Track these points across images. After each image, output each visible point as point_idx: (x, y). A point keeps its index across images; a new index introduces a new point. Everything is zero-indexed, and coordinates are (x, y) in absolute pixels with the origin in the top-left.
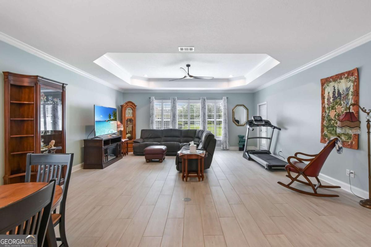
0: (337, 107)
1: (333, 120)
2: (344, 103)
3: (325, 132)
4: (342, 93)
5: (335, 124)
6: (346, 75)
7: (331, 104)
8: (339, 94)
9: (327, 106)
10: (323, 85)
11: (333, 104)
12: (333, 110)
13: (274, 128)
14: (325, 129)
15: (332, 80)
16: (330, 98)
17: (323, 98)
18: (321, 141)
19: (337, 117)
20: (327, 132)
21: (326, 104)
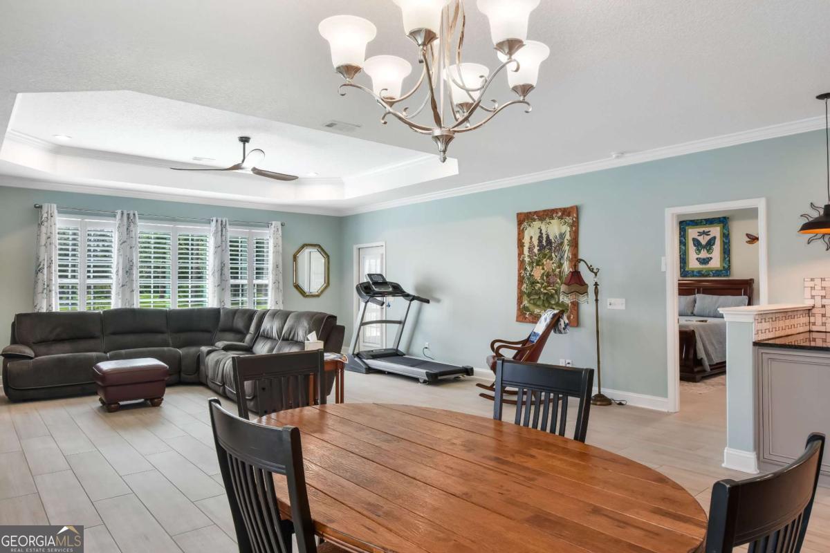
0: (545, 263)
1: (538, 283)
2: (556, 256)
3: (526, 303)
4: (553, 241)
5: (542, 290)
6: (560, 214)
7: (536, 256)
8: (549, 241)
9: (529, 260)
10: (520, 223)
11: (539, 258)
12: (538, 267)
13: (411, 300)
14: (525, 297)
15: (536, 218)
16: (534, 247)
17: (521, 245)
18: (517, 317)
19: (545, 278)
20: (529, 302)
21: (526, 256)
